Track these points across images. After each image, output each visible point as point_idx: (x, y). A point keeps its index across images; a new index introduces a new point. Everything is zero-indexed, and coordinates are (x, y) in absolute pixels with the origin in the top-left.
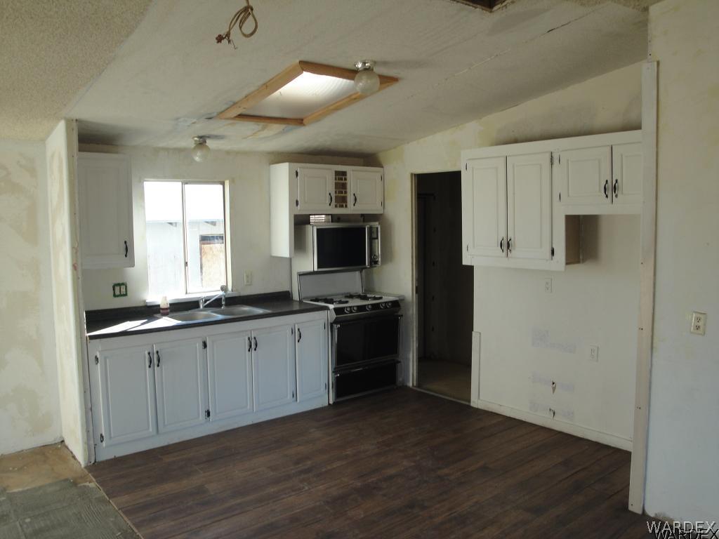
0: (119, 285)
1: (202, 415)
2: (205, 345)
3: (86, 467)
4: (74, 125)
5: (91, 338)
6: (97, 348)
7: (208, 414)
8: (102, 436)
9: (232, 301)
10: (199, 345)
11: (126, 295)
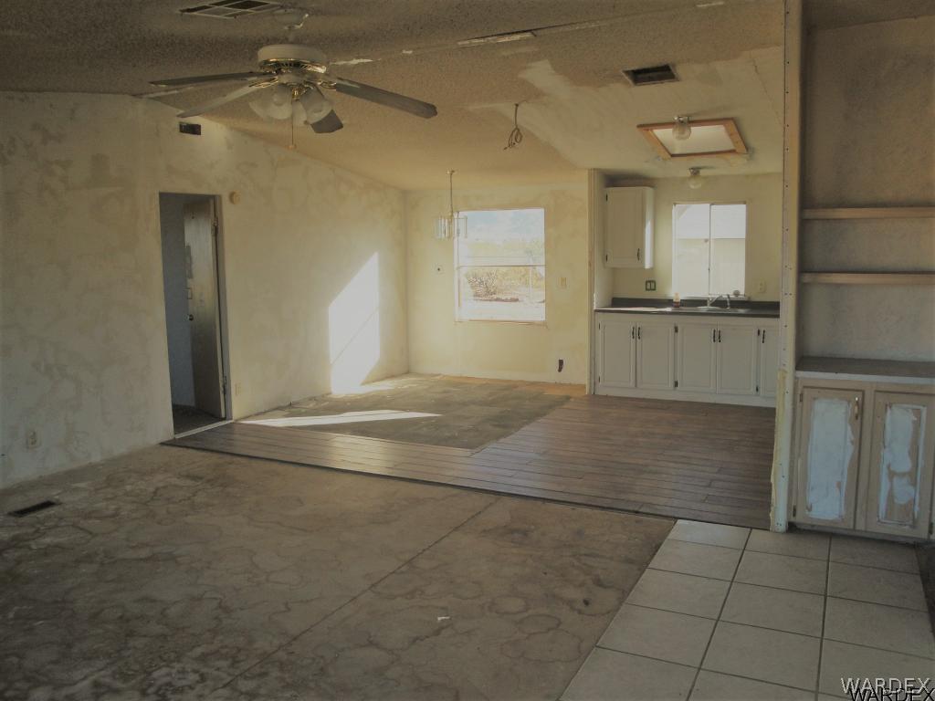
0: (650, 282)
1: (671, 385)
2: (676, 330)
3: (586, 395)
5: (597, 311)
6: (600, 319)
7: (676, 384)
8: (599, 378)
9: (736, 304)
10: (672, 329)
11: (654, 290)
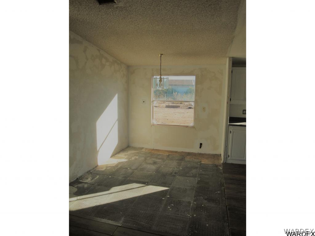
0: (245, 110)
3: (222, 163)
4: (231, 59)
5: (230, 125)
6: (231, 128)
8: (229, 156)
